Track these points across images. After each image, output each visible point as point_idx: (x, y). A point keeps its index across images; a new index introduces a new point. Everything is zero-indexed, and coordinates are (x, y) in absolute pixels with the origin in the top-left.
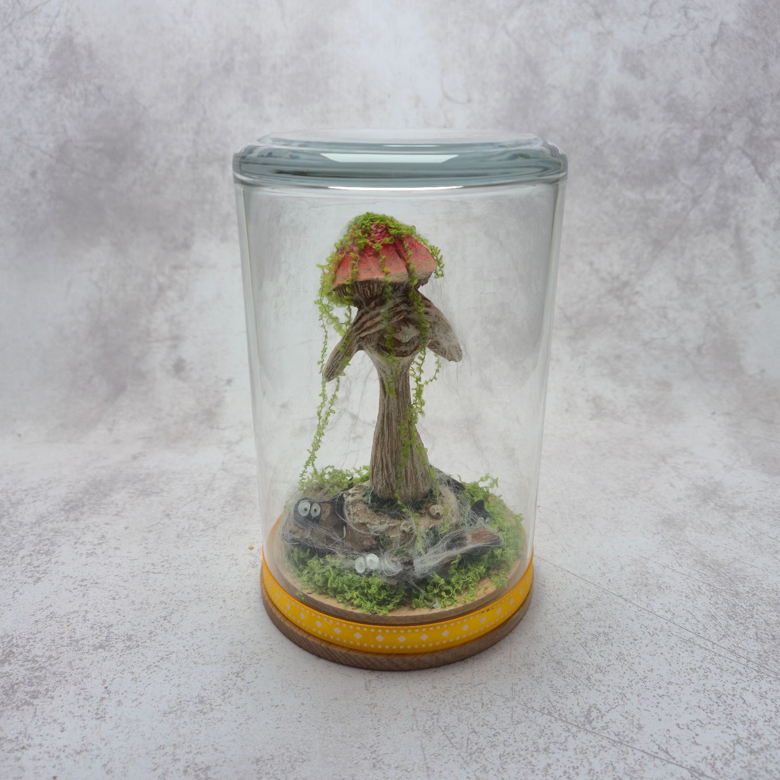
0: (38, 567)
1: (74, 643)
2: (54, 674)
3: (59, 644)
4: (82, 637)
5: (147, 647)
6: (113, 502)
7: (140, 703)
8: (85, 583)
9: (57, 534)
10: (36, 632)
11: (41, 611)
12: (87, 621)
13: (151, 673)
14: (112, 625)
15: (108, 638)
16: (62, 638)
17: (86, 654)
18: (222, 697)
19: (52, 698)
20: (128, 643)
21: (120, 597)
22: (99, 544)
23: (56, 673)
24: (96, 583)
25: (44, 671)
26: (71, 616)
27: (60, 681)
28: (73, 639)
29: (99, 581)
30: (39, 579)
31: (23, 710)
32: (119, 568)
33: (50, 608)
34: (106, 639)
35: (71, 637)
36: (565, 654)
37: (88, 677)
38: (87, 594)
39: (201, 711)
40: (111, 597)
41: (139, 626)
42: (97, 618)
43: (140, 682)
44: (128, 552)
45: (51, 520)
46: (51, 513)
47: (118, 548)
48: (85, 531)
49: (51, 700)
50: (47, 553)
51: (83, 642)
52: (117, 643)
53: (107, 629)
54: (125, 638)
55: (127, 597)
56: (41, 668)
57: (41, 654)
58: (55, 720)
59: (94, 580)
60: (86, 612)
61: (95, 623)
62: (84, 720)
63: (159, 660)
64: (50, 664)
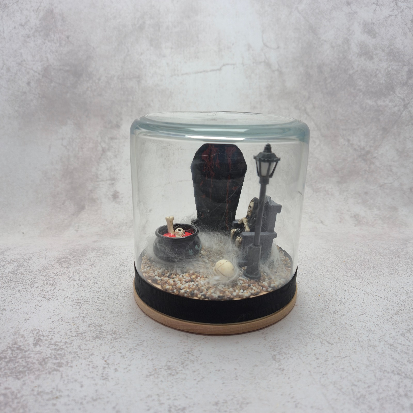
0: (48, 292)
1: (79, 335)
2: (70, 352)
3: (70, 335)
4: (84, 331)
5: (127, 338)
6: (87, 259)
7: (130, 370)
8: (80, 301)
9: (56, 275)
10: (54, 328)
11: (55, 316)
12: (86, 323)
13: (133, 353)
14: (101, 325)
15: (101, 332)
16: (71, 332)
17: (88, 341)
18: (182, 366)
19: (72, 367)
20: (114, 336)
21: (103, 309)
22: (84, 280)
23: (72, 352)
24: (87, 301)
25: (63, 351)
26: (75, 319)
27: (75, 357)
28: (78, 332)
29: (88, 300)
30: (50, 298)
31: (53, 374)
32: (99, 293)
33: (60, 314)
34: (100, 333)
35: (77, 331)
36: (394, 340)
37: (92, 354)
38: (82, 307)
39: (170, 374)
40: (97, 309)
41: (119, 326)
42: (91, 321)
43: (127, 358)
44: (103, 285)
45: (51, 268)
46: (50, 265)
47: (96, 283)
48: (74, 273)
49: (70, 368)
50: (52, 285)
51: (86, 334)
52: (107, 335)
53: (99, 327)
54: (112, 332)
55: (108, 309)
56: (61, 349)
57: (59, 341)
58: (76, 381)
59: (85, 300)
60: (84, 317)
61: (91, 323)
62: (95, 380)
63: (136, 345)
64: (67, 347)
